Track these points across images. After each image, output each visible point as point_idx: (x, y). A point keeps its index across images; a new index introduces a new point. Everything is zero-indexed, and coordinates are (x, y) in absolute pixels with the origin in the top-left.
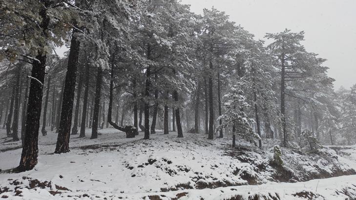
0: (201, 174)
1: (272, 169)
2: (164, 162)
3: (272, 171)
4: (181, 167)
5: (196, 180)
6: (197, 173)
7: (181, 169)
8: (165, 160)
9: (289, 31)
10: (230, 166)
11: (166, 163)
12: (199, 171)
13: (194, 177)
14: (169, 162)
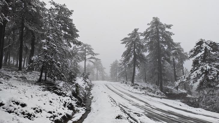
0: (54, 112)
1: (76, 99)
2: (16, 106)
3: (76, 100)
4: (36, 109)
5: (52, 119)
6: (50, 112)
7: (37, 111)
8: (17, 103)
9: (65, 6)
10: (61, 101)
11: (19, 106)
12: (52, 110)
13: (50, 116)
14: (23, 105)
